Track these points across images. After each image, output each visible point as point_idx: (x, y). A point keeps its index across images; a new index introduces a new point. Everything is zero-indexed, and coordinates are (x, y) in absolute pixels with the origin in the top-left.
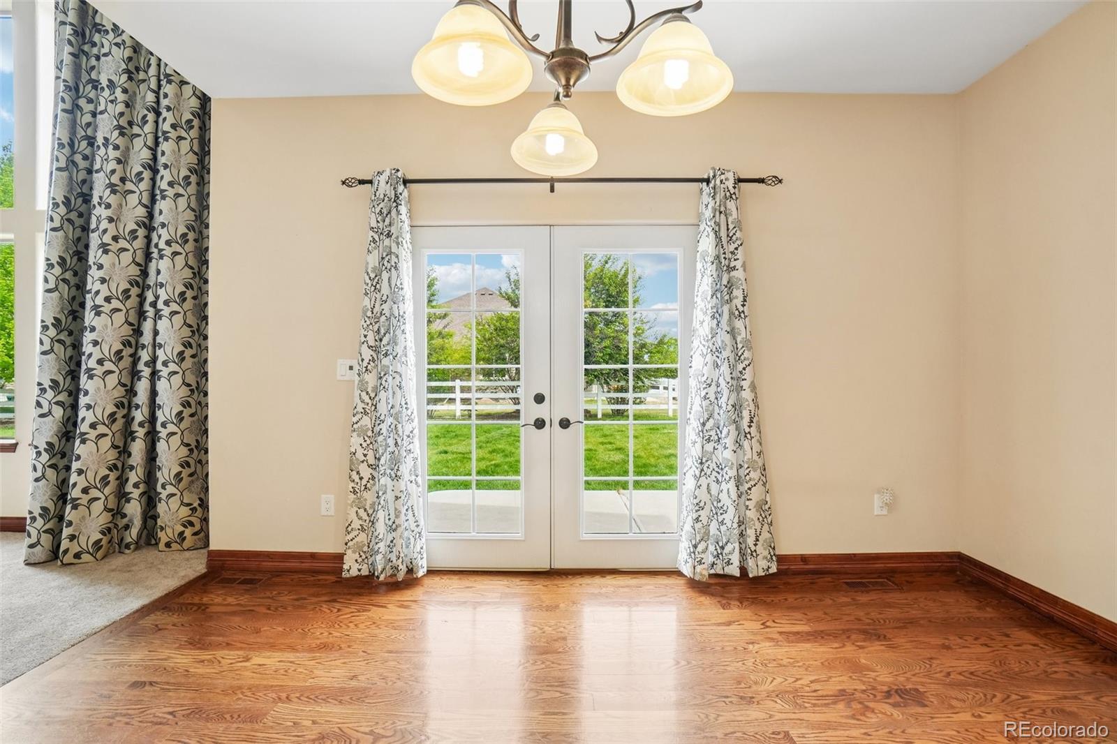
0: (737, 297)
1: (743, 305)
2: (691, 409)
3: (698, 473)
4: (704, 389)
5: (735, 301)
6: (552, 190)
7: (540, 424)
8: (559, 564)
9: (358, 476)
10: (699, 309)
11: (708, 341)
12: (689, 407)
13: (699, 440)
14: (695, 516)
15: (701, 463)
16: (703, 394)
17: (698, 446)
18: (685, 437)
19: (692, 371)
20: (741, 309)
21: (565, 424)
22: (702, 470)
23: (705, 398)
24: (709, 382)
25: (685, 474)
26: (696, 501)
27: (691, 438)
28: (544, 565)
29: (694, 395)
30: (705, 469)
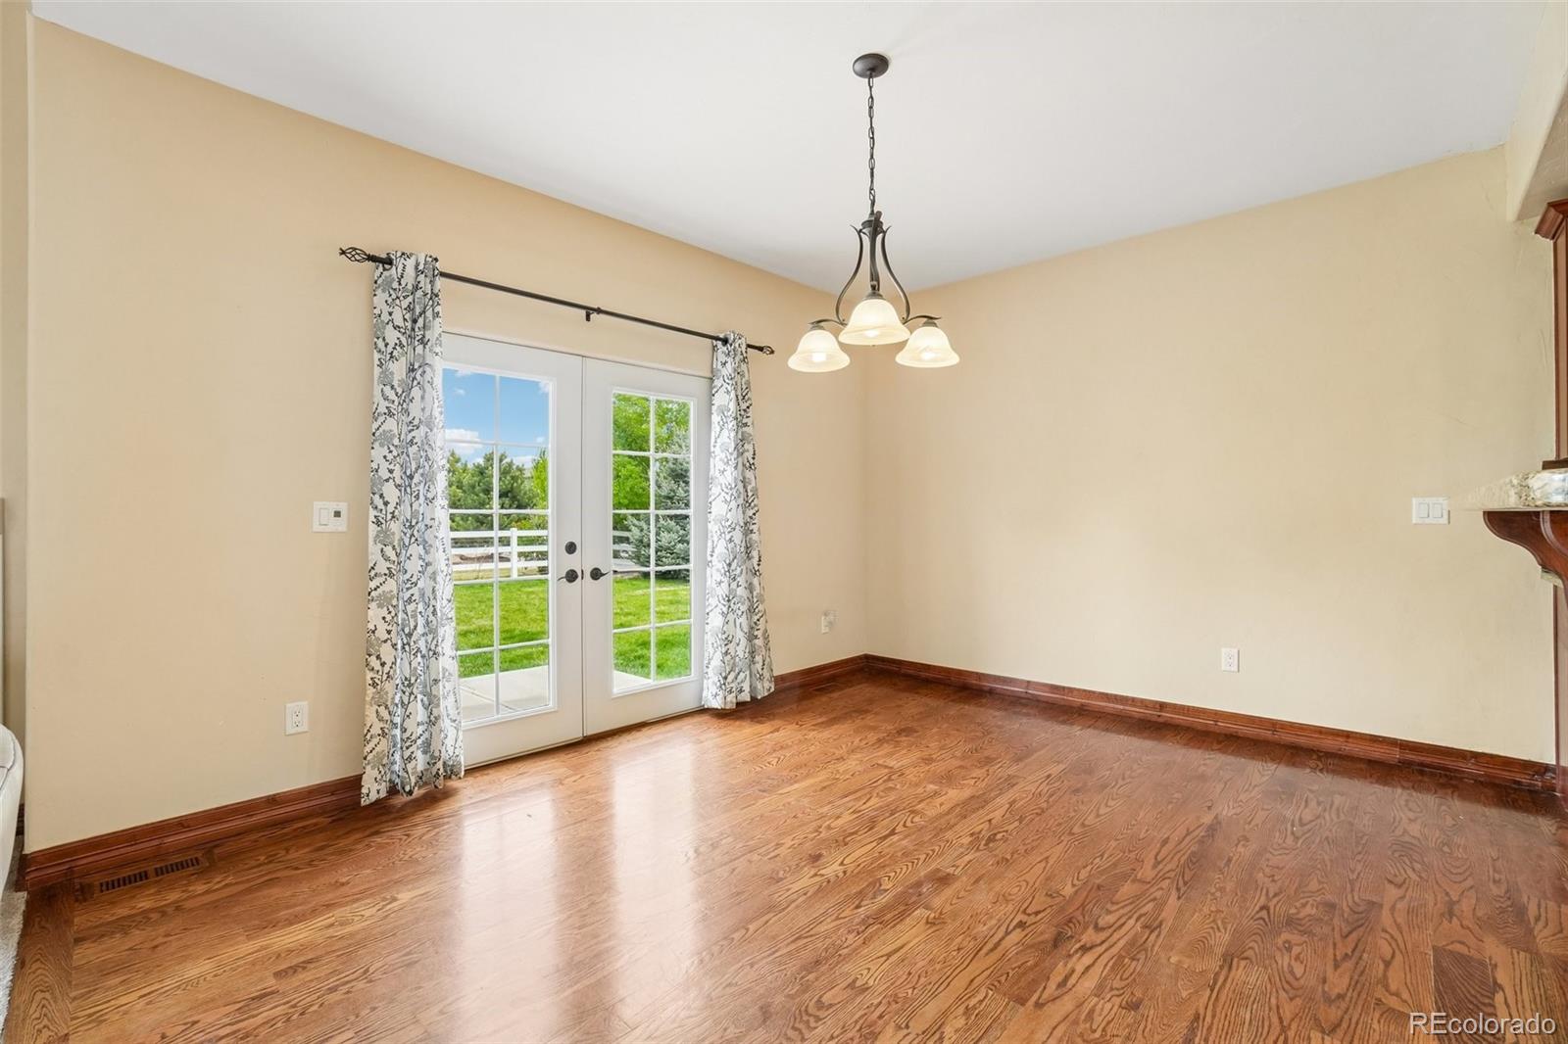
0: (748, 451)
1: (754, 458)
2: (713, 552)
3: (725, 610)
4: (729, 532)
5: (746, 454)
6: (588, 318)
7: (571, 576)
8: (590, 732)
9: (378, 661)
10: (717, 458)
11: (731, 489)
12: (709, 550)
13: (726, 580)
14: (724, 650)
15: (729, 601)
16: (728, 537)
17: (725, 585)
18: (706, 578)
19: (711, 517)
20: (752, 461)
21: (596, 574)
22: (730, 607)
23: (731, 540)
24: (733, 526)
25: (708, 614)
26: (724, 637)
27: (714, 577)
28: (576, 734)
29: (716, 539)
30: (732, 605)
